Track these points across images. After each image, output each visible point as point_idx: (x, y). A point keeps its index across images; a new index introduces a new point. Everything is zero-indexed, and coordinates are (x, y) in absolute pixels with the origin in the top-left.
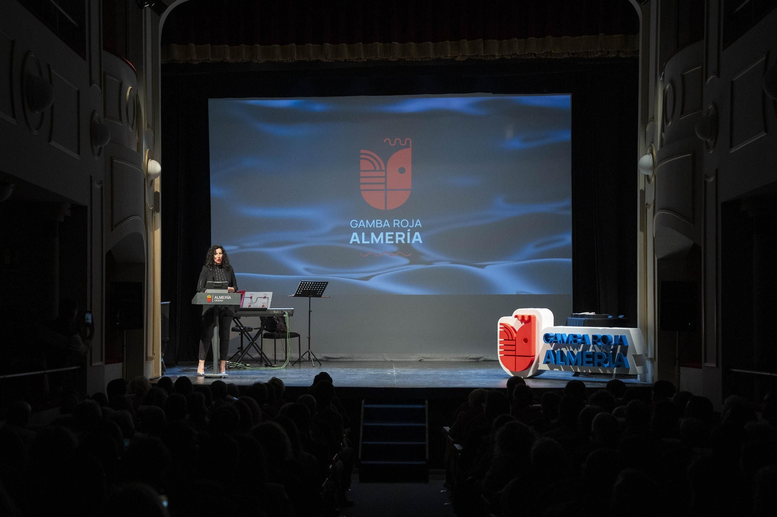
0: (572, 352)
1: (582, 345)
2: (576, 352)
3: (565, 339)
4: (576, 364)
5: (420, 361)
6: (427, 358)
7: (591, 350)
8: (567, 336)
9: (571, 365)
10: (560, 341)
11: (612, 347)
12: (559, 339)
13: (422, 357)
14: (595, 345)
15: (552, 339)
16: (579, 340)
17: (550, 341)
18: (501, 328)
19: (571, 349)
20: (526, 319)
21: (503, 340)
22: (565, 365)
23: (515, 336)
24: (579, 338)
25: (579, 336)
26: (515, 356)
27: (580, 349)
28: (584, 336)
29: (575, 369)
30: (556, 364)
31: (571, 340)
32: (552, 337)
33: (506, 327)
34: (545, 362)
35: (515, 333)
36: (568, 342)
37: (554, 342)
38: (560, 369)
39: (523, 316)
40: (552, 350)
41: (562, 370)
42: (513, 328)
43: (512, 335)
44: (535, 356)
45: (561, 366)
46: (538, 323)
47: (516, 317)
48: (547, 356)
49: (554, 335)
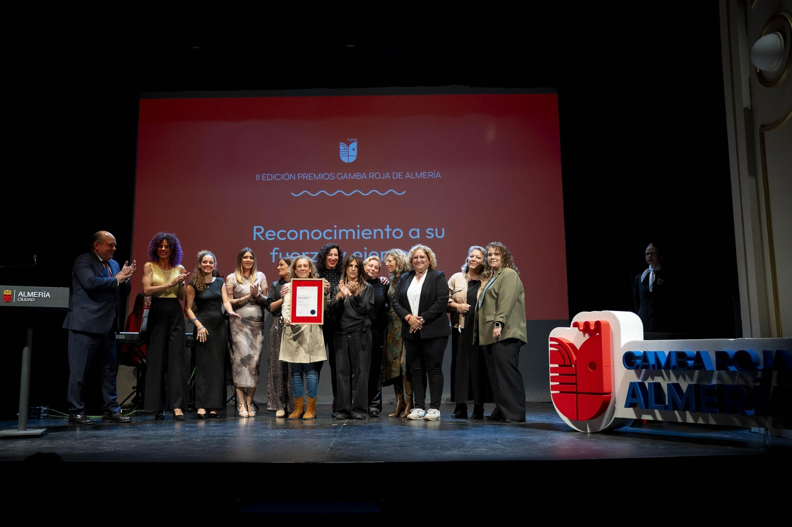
0: (677, 386)
1: (697, 372)
2: (684, 386)
3: (663, 362)
4: (686, 408)
5: (391, 403)
7: (714, 382)
8: (667, 355)
9: (677, 409)
10: (653, 366)
11: (760, 374)
12: (652, 361)
14: (723, 372)
15: (639, 361)
16: (691, 363)
17: (635, 367)
18: (552, 346)
19: (674, 380)
20: (592, 328)
21: (557, 366)
22: (664, 409)
23: (575, 358)
24: (690, 359)
25: (688, 354)
26: (576, 393)
27: (692, 379)
28: (698, 353)
29: (684, 417)
30: (647, 407)
31: (674, 362)
32: (639, 358)
33: (561, 344)
34: (629, 404)
35: (575, 354)
36: (668, 366)
37: (643, 367)
38: (654, 415)
39: (587, 324)
40: (639, 383)
41: (659, 418)
42: (572, 345)
43: (570, 357)
44: (610, 393)
45: (657, 411)
46: (612, 334)
47: (576, 325)
48: (631, 393)
49: (642, 355)
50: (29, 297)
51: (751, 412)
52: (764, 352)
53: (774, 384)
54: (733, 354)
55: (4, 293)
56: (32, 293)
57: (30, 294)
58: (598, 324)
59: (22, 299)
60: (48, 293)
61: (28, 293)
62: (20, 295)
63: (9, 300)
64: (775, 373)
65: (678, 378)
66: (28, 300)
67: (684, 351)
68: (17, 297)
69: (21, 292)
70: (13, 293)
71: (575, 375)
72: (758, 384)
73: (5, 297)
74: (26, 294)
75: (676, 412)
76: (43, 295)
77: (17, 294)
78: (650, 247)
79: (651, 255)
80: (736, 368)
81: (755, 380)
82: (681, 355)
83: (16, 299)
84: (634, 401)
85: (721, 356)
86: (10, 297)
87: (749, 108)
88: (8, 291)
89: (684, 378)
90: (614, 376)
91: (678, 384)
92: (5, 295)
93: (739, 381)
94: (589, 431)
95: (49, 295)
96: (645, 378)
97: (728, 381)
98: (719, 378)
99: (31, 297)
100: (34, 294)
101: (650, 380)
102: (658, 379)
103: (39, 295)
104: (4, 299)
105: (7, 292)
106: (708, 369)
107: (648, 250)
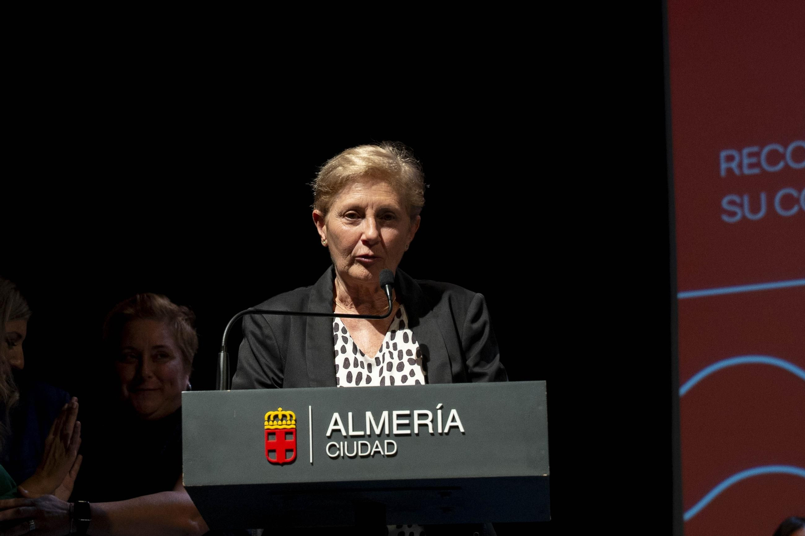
50: (371, 437)
55: (268, 425)
56: (385, 414)
57: (377, 419)
59: (343, 448)
60: (454, 412)
61: (369, 415)
62: (332, 427)
63: (290, 456)
66: (370, 451)
69: (336, 416)
70: (301, 420)
73: (273, 439)
74: (359, 423)
76: (434, 421)
77: (322, 421)
83: (319, 450)
86: (290, 438)
88: (280, 412)
92: (271, 433)
95: (458, 423)
100: (396, 422)
103: (417, 422)
104: (270, 451)
105: (278, 418)
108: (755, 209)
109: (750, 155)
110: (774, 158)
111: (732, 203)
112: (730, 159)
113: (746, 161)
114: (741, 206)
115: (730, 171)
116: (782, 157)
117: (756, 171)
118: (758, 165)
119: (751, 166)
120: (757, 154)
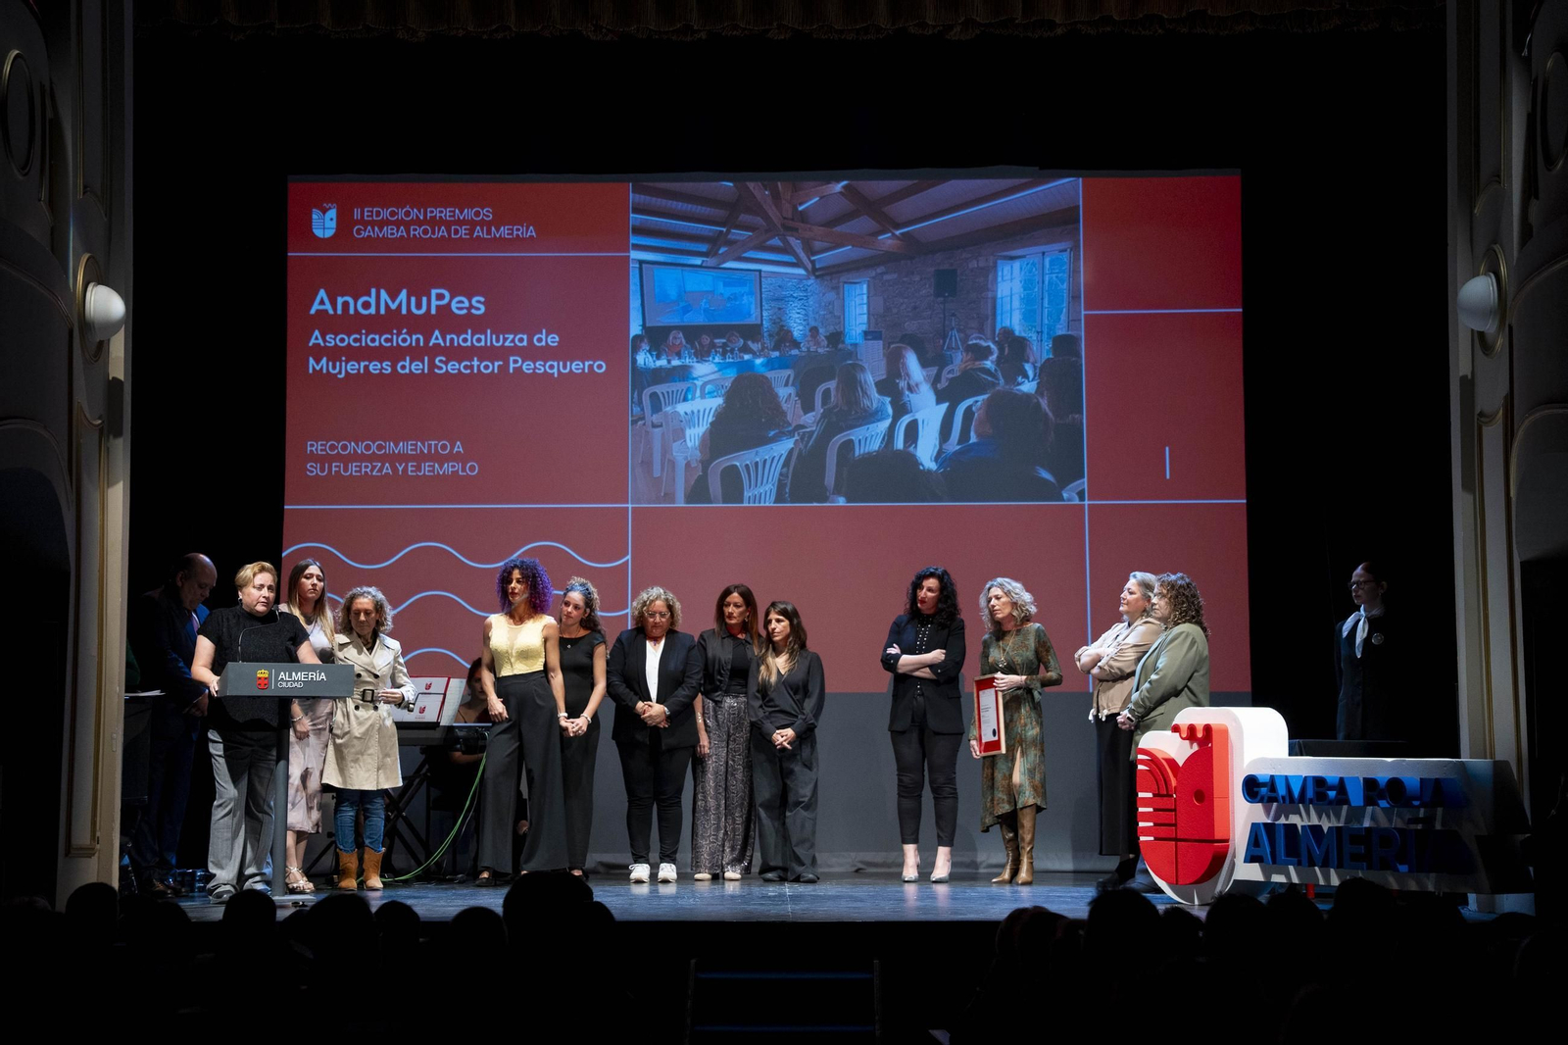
2: (1325, 828)
4: (1330, 862)
5: (857, 871)
6: (875, 865)
7: (1367, 824)
8: (1302, 781)
9: (1317, 865)
10: (1283, 798)
12: (1282, 791)
13: (862, 862)
14: (1376, 808)
15: (1264, 790)
17: (1259, 797)
18: (1142, 762)
19: (1315, 821)
20: (1200, 735)
21: (1150, 795)
22: (1298, 864)
23: (1174, 782)
24: (1332, 788)
25: (1329, 781)
26: (1176, 840)
27: (1339, 820)
28: (1342, 780)
29: (1327, 877)
30: (1274, 862)
31: (1310, 794)
32: (1264, 785)
33: (1154, 760)
34: (1251, 858)
35: (1175, 776)
36: (1302, 798)
37: (1272, 800)
38: (1288, 876)
39: (1192, 729)
40: (1265, 824)
41: (1295, 880)
42: (1172, 762)
43: (1167, 781)
44: (1227, 841)
45: (1291, 868)
46: (1232, 747)
47: (1176, 729)
48: (1253, 840)
49: (1267, 780)
51: (1403, 868)
52: (1421, 779)
53: (1438, 827)
54: (1386, 780)
55: (258, 675)
58: (1208, 728)
59: (284, 684)
61: (294, 674)
62: (281, 677)
64: (1440, 811)
65: (1320, 818)
66: (294, 686)
67: (1324, 775)
68: (276, 681)
69: (283, 673)
71: (1175, 810)
72: (1420, 827)
74: (290, 676)
75: (1317, 868)
77: (277, 676)
78: (1359, 570)
79: (1358, 585)
80: (1388, 803)
81: (1416, 821)
82: (1319, 782)
84: (1257, 852)
85: (1370, 784)
87: (1470, 377)
88: (263, 671)
89: (1329, 817)
90: (1233, 813)
91: (1320, 826)
92: (260, 678)
93: (1398, 823)
94: (1196, 902)
95: (324, 677)
96: (1277, 817)
97: (1384, 823)
98: (1373, 818)
99: (297, 681)
100: (303, 676)
101: (1282, 821)
102: (1294, 819)
103: (311, 676)
104: (260, 684)
105: (263, 673)
106: (1354, 803)
107: (1356, 575)
108: (322, 470)
109: (321, 445)
110: (333, 447)
111: (311, 466)
112: (312, 446)
113: (319, 448)
114: (316, 468)
115: (311, 451)
116: (337, 448)
117: (324, 453)
118: (325, 450)
119: (321, 450)
120: (325, 445)
